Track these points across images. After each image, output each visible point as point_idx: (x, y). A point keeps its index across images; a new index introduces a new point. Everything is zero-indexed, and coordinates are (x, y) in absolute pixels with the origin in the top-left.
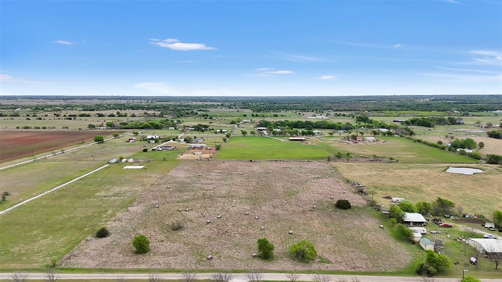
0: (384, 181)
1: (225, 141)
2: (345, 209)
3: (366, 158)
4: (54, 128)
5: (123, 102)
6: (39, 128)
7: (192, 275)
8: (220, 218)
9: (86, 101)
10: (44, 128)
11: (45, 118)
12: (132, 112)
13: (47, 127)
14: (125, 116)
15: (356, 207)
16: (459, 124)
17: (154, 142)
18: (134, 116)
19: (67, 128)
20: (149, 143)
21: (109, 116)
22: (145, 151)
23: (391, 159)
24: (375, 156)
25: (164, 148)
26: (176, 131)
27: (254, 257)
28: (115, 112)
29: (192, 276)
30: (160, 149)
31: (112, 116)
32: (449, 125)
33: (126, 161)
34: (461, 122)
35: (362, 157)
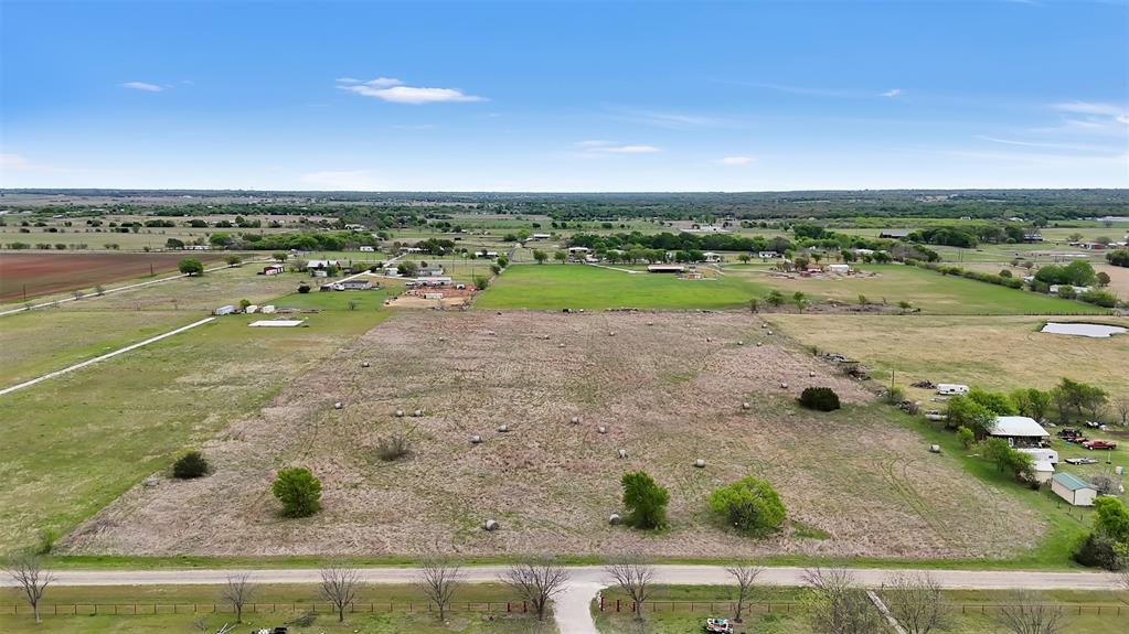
0: (899, 351)
1: (497, 274)
2: (826, 409)
3: (842, 305)
4: (84, 247)
5: (251, 200)
6: (47, 247)
7: (449, 570)
8: (506, 431)
9: (165, 198)
10: (60, 247)
11: (66, 229)
12: (272, 218)
13: (68, 244)
14: (257, 225)
15: (854, 405)
16: (1031, 241)
17: (325, 274)
18: (276, 225)
19: (115, 247)
20: (314, 276)
21: (218, 226)
22: (304, 290)
23: (904, 306)
24: (863, 301)
25: (349, 286)
26: (377, 254)
27: (613, 522)
28: (232, 219)
29: (449, 574)
30: (341, 287)
31: (226, 225)
32: (1010, 242)
33: (257, 312)
34: (1036, 236)
35: (831, 303)
